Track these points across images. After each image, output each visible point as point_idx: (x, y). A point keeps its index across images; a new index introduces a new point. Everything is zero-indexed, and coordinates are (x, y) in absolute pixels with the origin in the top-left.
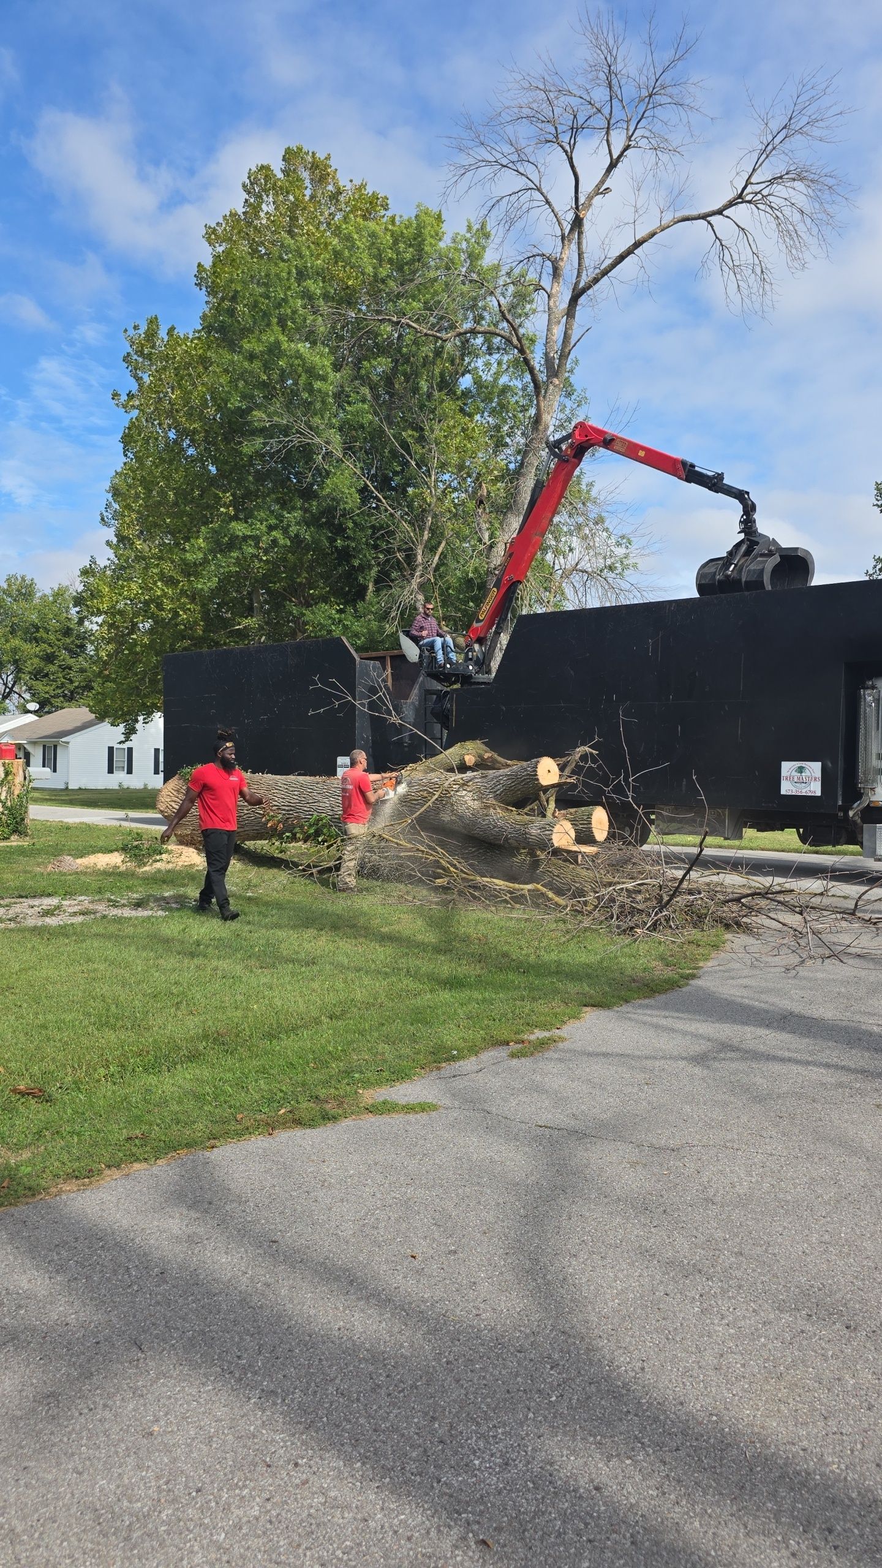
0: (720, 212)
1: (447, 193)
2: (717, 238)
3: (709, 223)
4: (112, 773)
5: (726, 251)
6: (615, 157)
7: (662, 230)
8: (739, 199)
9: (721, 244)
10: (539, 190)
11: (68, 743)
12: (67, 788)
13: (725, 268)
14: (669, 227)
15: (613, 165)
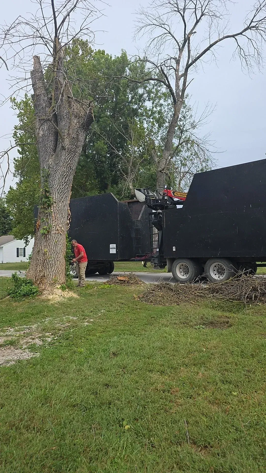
0: (241, 33)
1: (135, 36)
2: (238, 45)
3: (236, 39)
4: (18, 257)
5: (242, 50)
6: (198, 19)
7: (220, 41)
8: (249, 28)
9: (240, 47)
10: (170, 33)
11: (3, 247)
12: (3, 263)
13: (242, 57)
14: (222, 40)
15: (198, 22)
